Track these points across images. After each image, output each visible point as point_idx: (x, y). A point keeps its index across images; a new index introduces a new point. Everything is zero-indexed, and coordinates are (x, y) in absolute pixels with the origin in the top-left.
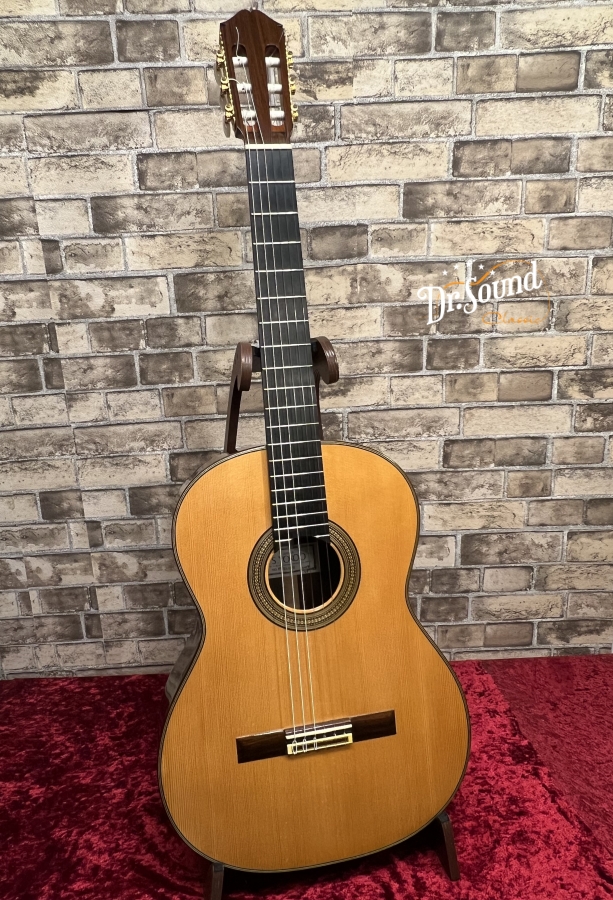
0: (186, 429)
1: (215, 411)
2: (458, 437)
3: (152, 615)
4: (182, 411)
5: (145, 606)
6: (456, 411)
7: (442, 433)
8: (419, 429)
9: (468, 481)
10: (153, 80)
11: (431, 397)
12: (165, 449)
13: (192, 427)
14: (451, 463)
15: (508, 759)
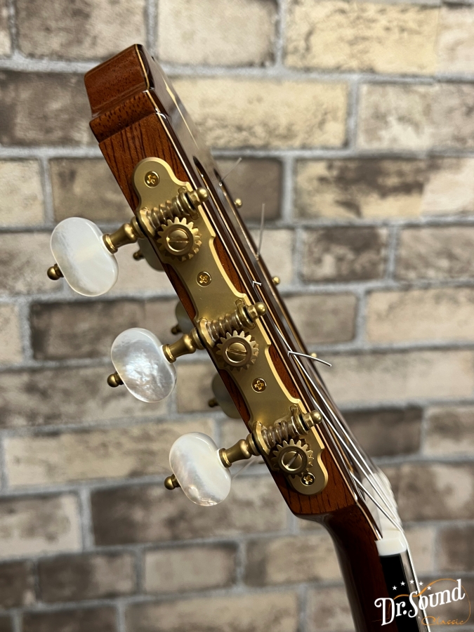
10: (67, 178)
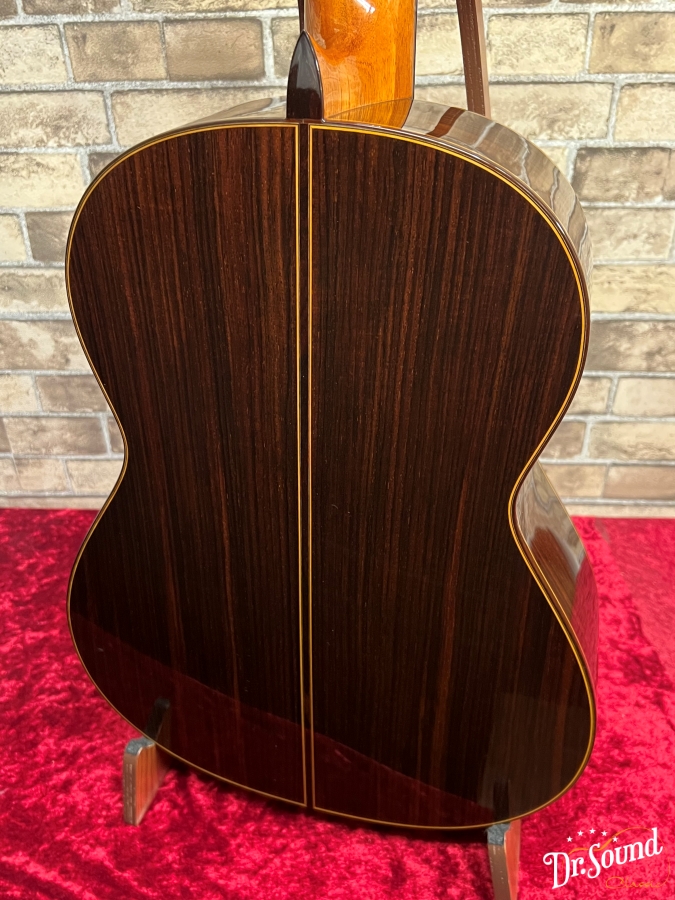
0: (113, 106)
1: (162, 73)
2: (602, 143)
3: (81, 424)
4: (104, 72)
5: (72, 408)
6: (606, 90)
7: (574, 133)
8: (534, 125)
9: (611, 226)
11: (562, 61)
12: (79, 145)
13: (122, 103)
14: (585, 192)
15: (618, 675)
